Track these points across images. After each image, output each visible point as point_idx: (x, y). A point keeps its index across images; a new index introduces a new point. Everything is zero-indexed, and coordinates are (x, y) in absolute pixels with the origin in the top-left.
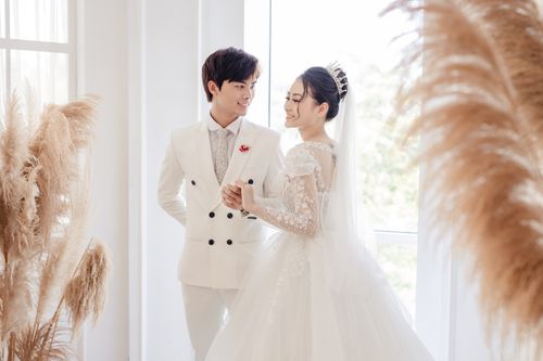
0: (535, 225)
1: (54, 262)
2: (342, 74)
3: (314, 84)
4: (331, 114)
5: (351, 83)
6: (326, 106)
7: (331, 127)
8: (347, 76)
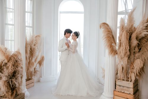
1: (37, 58)
3: (76, 34)
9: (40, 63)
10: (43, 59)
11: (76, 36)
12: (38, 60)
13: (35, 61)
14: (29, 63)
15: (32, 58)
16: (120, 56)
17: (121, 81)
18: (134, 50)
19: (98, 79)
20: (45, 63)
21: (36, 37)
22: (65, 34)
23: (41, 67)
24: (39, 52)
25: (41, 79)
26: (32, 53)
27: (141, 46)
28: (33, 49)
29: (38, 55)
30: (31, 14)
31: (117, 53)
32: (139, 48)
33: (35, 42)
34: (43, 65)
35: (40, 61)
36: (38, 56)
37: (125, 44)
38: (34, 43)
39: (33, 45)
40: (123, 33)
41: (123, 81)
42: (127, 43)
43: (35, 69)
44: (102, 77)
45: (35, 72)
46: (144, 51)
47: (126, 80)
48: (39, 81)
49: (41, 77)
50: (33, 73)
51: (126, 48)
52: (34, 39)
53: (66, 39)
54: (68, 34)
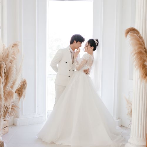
2: (97, 40)
9: (20, 92)
11: (91, 46)
12: (17, 86)
19: (119, 118)
20: (27, 91)
25: (19, 121)
34: (24, 96)
35: (20, 88)
36: (16, 80)
39: (9, 61)
44: (128, 114)
48: (14, 125)
49: (17, 117)
52: (11, 51)
53: (72, 51)
54: (77, 42)
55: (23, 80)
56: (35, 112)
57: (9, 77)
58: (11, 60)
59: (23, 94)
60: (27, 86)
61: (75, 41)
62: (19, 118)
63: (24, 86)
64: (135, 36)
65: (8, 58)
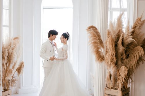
0: (100, 53)
1: (15, 65)
2: (68, 33)
3: (64, 36)
4: (68, 40)
5: (70, 34)
6: (67, 39)
7: (68, 42)
8: (69, 33)
9: (19, 70)
10: (22, 65)
11: (66, 38)
12: (17, 66)
13: (13, 67)
14: (6, 70)
15: (9, 65)
16: (107, 63)
17: (110, 89)
18: (122, 56)
19: (90, 90)
20: (24, 70)
21: (15, 39)
22: (49, 36)
23: (19, 75)
24: (18, 57)
25: (20, 91)
26: (9, 58)
27: (128, 52)
28: (10, 54)
29: (17, 60)
30: (8, 11)
31: (104, 60)
32: (127, 54)
33: (14, 45)
34: (22, 73)
35: (19, 67)
36: (16, 62)
37: (111, 50)
38: (12, 47)
39: (11, 49)
40: (109, 39)
41: (111, 89)
42: (112, 49)
43: (12, 77)
45: (13, 81)
46: (131, 57)
47: (115, 88)
48: (17, 93)
49: (19, 88)
50: (11, 82)
51: (112, 54)
52: (13, 42)
53: (51, 42)
54: (53, 35)
55: (22, 62)
56: (32, 84)
57: (11, 60)
58: (13, 48)
59: (21, 71)
60: (24, 66)
61: (51, 35)
62: (20, 88)
63: (22, 66)
64: (91, 31)
65: (10, 46)
